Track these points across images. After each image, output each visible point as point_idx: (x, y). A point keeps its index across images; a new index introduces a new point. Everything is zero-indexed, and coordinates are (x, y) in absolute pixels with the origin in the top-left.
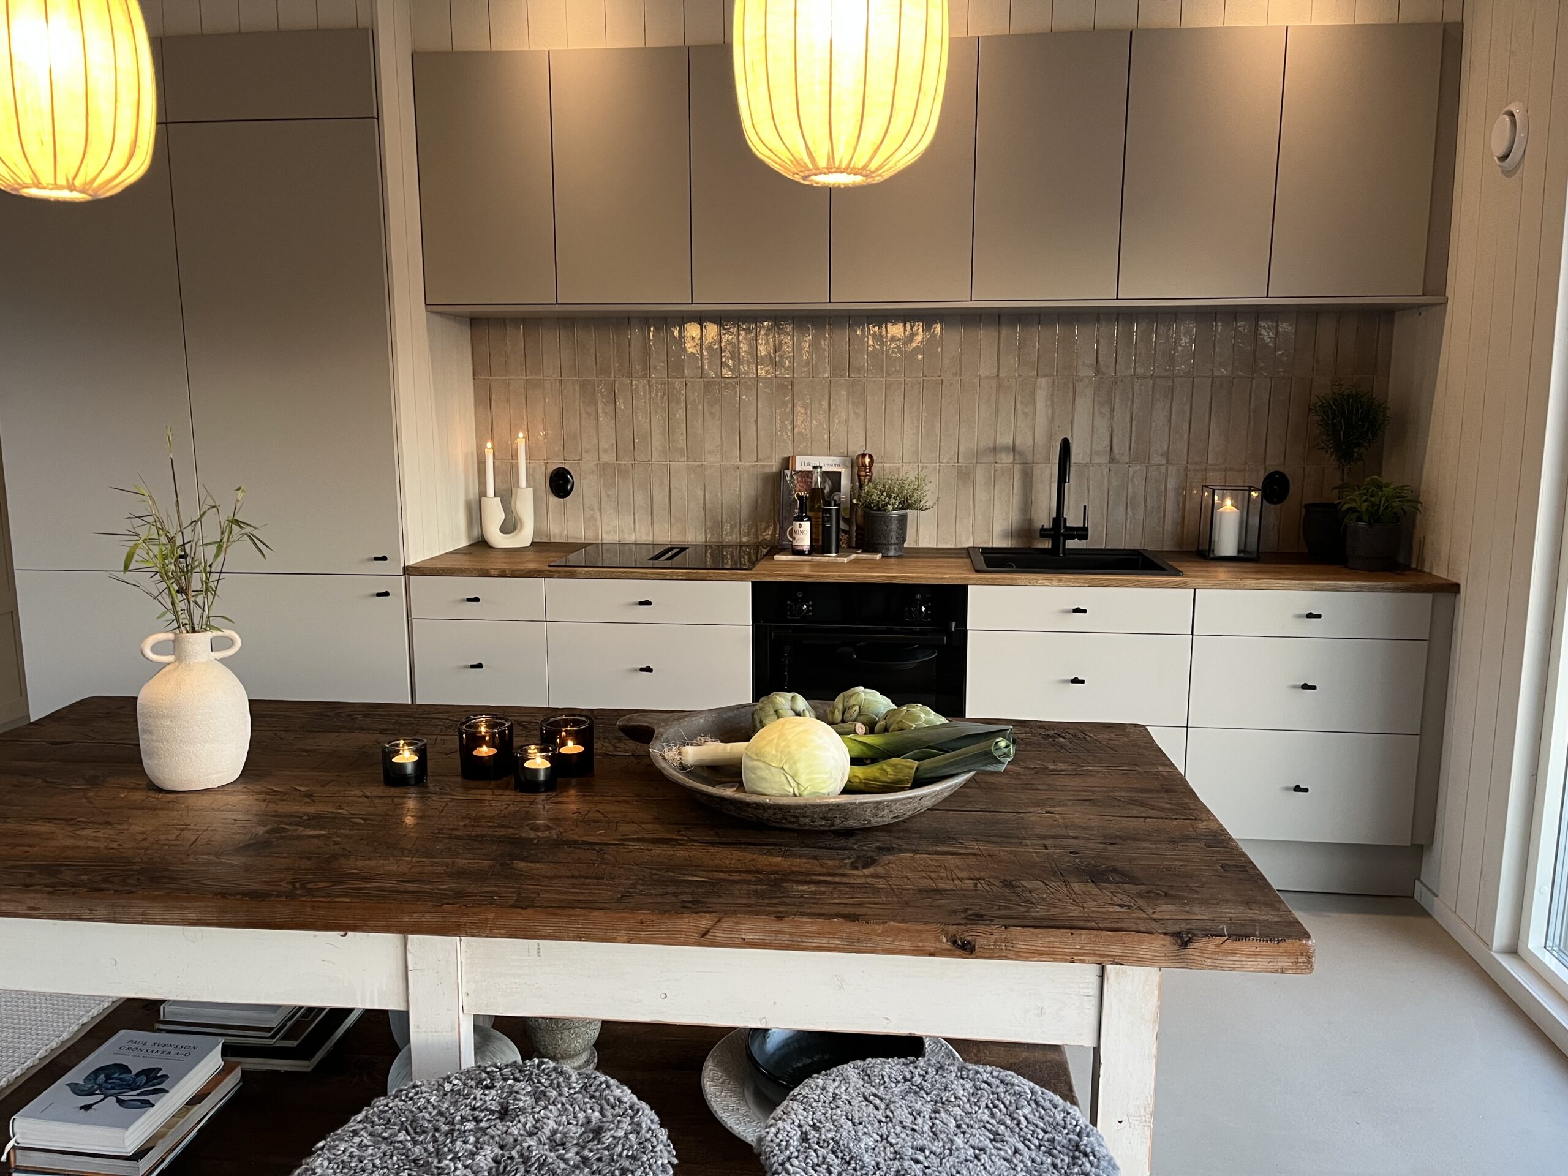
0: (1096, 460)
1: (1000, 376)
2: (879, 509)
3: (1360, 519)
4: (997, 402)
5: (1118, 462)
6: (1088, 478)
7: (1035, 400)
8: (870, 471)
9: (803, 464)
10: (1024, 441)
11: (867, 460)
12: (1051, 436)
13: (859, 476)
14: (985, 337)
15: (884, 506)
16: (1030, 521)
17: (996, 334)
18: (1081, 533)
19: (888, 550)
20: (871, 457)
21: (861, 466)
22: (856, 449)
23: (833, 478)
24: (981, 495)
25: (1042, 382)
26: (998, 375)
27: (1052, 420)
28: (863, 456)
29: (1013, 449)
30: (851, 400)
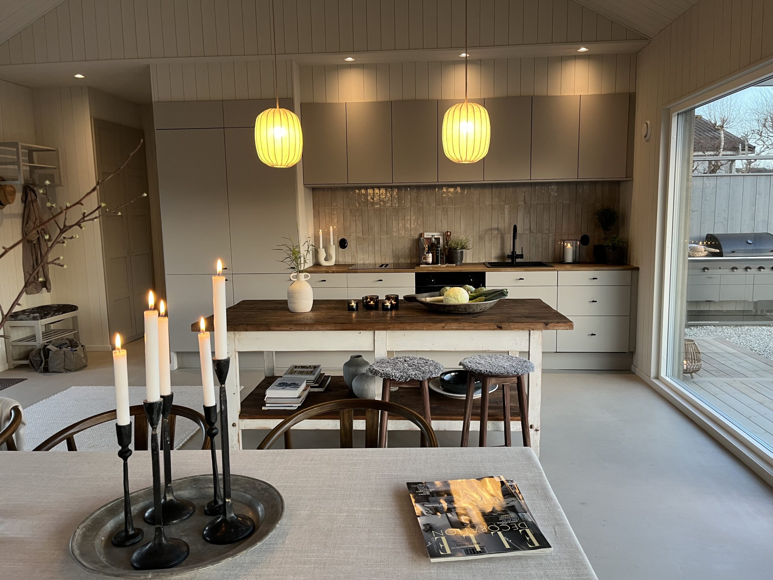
0: (525, 232)
1: (493, 204)
2: (454, 249)
3: (610, 249)
4: (492, 213)
5: (533, 233)
6: (523, 238)
7: (504, 212)
8: (450, 237)
9: (427, 235)
10: (501, 226)
11: (449, 233)
12: (510, 224)
13: (446, 239)
14: (487, 192)
15: (456, 248)
16: (504, 253)
17: (491, 191)
18: (521, 256)
19: (457, 263)
20: (450, 232)
21: (447, 236)
22: (445, 230)
23: (438, 239)
24: (487, 244)
25: (507, 206)
26: (492, 204)
27: (510, 219)
28: (448, 232)
29: (497, 229)
30: (443, 213)
